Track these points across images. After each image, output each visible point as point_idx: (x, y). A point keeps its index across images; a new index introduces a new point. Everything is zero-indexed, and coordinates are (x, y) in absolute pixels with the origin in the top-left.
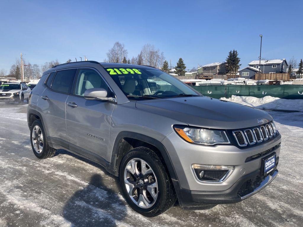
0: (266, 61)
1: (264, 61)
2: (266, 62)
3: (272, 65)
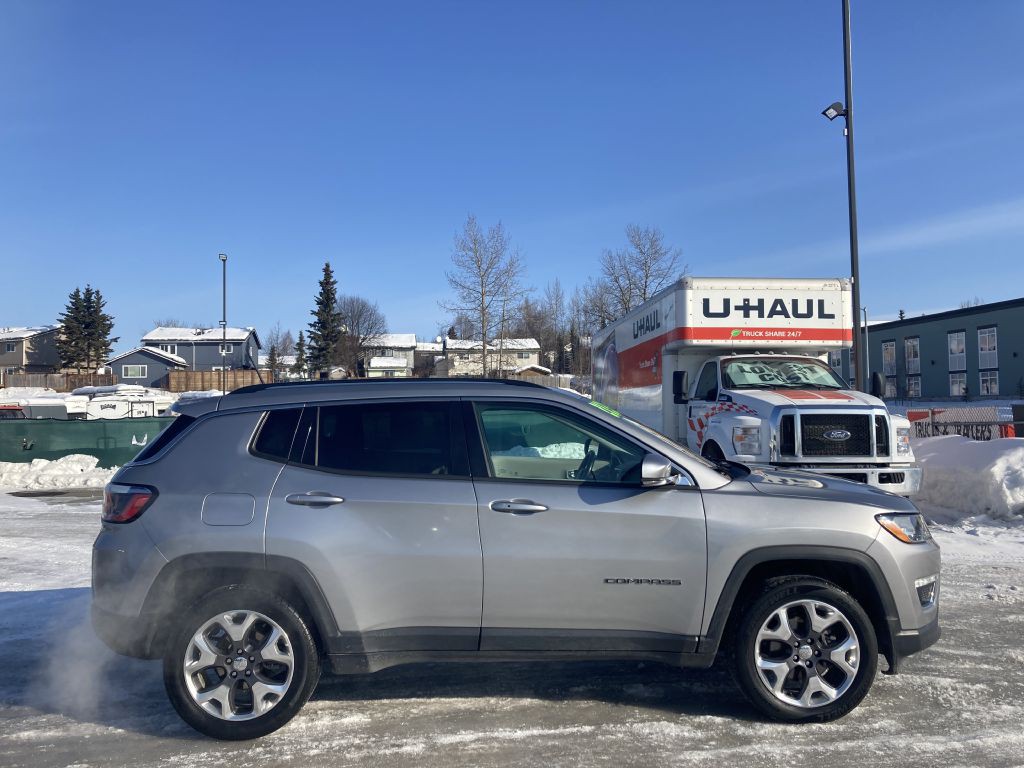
0: (198, 331)
1: (194, 331)
2: (199, 334)
3: (217, 344)
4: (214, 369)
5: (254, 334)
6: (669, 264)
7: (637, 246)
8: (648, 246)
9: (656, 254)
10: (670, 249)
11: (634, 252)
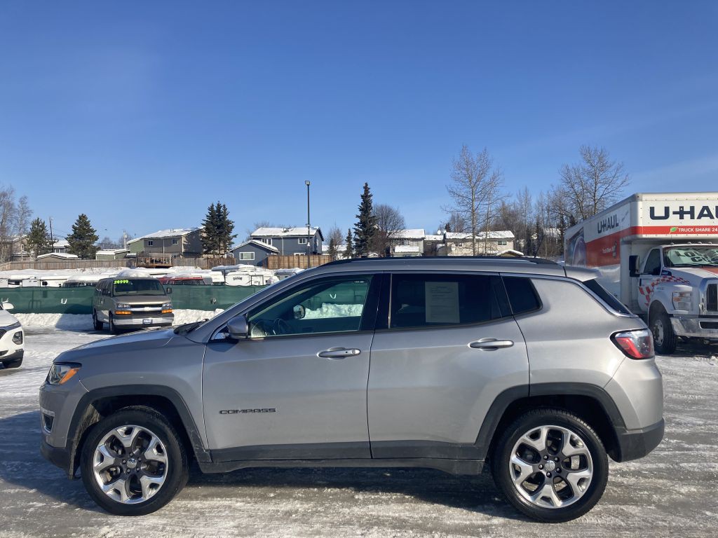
0: (285, 229)
1: (282, 230)
2: (285, 232)
3: (297, 238)
4: (295, 254)
5: (319, 231)
6: (613, 174)
7: (589, 161)
8: (596, 161)
9: (603, 167)
10: (614, 163)
11: (587, 166)
